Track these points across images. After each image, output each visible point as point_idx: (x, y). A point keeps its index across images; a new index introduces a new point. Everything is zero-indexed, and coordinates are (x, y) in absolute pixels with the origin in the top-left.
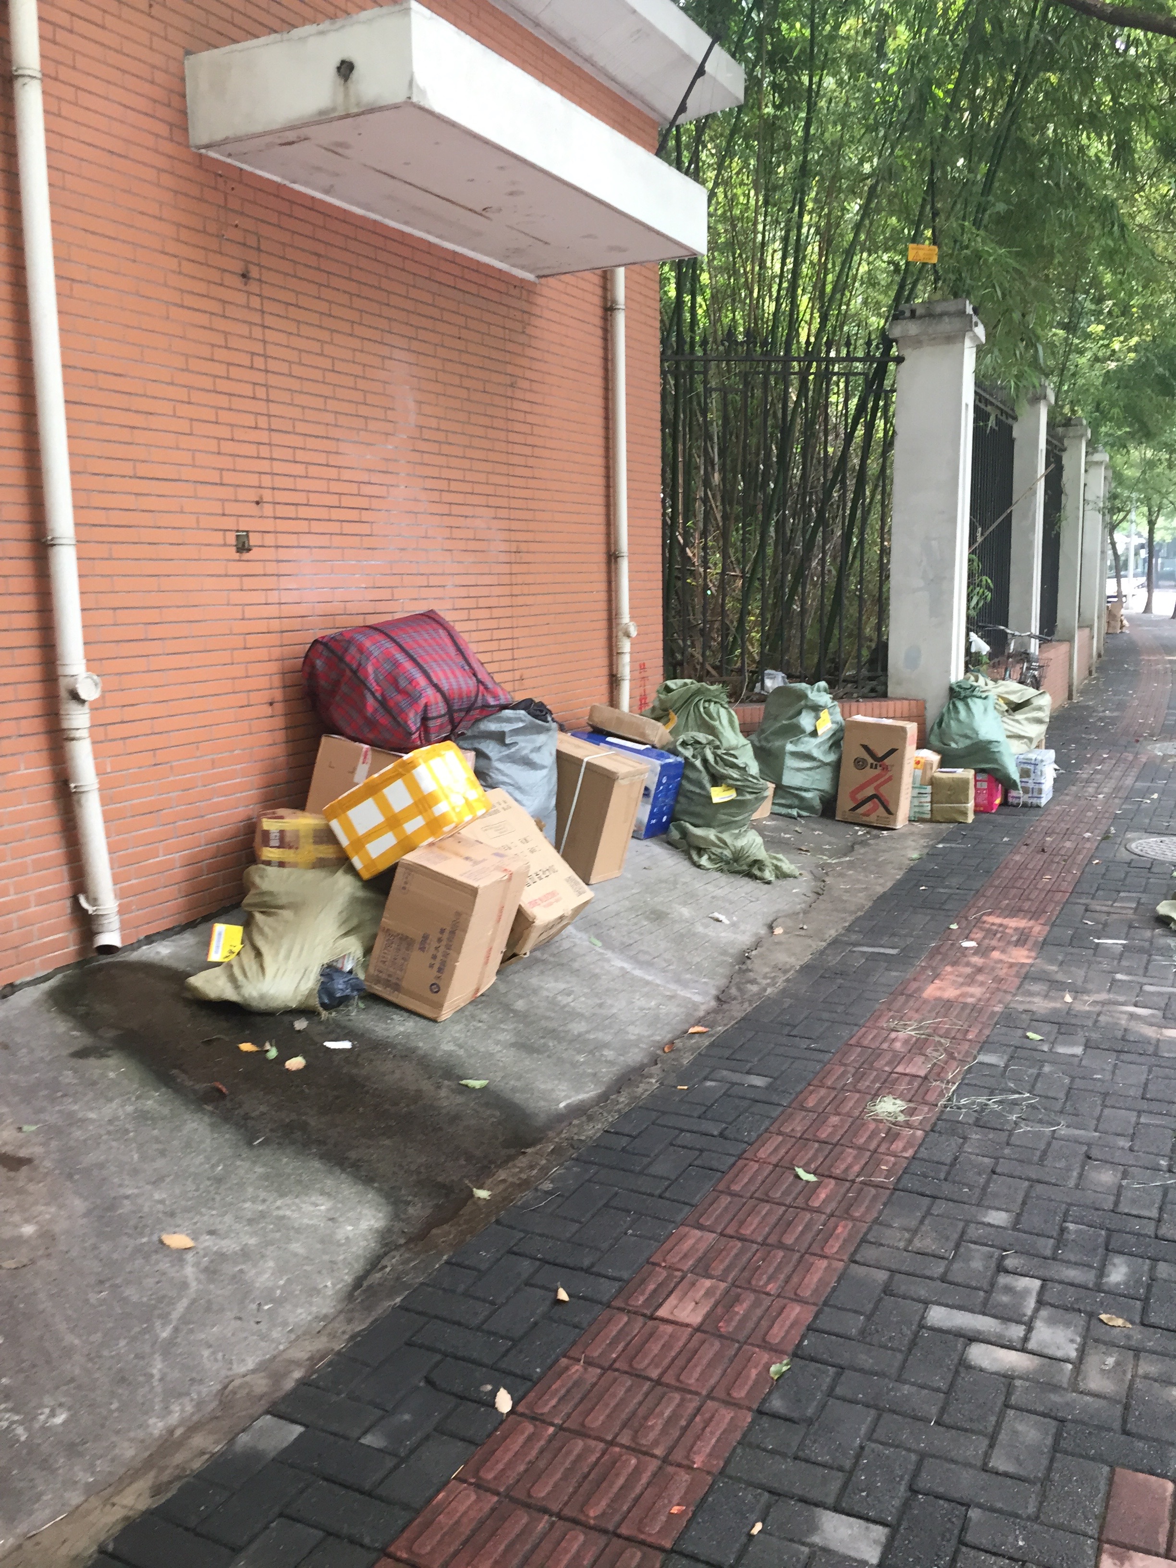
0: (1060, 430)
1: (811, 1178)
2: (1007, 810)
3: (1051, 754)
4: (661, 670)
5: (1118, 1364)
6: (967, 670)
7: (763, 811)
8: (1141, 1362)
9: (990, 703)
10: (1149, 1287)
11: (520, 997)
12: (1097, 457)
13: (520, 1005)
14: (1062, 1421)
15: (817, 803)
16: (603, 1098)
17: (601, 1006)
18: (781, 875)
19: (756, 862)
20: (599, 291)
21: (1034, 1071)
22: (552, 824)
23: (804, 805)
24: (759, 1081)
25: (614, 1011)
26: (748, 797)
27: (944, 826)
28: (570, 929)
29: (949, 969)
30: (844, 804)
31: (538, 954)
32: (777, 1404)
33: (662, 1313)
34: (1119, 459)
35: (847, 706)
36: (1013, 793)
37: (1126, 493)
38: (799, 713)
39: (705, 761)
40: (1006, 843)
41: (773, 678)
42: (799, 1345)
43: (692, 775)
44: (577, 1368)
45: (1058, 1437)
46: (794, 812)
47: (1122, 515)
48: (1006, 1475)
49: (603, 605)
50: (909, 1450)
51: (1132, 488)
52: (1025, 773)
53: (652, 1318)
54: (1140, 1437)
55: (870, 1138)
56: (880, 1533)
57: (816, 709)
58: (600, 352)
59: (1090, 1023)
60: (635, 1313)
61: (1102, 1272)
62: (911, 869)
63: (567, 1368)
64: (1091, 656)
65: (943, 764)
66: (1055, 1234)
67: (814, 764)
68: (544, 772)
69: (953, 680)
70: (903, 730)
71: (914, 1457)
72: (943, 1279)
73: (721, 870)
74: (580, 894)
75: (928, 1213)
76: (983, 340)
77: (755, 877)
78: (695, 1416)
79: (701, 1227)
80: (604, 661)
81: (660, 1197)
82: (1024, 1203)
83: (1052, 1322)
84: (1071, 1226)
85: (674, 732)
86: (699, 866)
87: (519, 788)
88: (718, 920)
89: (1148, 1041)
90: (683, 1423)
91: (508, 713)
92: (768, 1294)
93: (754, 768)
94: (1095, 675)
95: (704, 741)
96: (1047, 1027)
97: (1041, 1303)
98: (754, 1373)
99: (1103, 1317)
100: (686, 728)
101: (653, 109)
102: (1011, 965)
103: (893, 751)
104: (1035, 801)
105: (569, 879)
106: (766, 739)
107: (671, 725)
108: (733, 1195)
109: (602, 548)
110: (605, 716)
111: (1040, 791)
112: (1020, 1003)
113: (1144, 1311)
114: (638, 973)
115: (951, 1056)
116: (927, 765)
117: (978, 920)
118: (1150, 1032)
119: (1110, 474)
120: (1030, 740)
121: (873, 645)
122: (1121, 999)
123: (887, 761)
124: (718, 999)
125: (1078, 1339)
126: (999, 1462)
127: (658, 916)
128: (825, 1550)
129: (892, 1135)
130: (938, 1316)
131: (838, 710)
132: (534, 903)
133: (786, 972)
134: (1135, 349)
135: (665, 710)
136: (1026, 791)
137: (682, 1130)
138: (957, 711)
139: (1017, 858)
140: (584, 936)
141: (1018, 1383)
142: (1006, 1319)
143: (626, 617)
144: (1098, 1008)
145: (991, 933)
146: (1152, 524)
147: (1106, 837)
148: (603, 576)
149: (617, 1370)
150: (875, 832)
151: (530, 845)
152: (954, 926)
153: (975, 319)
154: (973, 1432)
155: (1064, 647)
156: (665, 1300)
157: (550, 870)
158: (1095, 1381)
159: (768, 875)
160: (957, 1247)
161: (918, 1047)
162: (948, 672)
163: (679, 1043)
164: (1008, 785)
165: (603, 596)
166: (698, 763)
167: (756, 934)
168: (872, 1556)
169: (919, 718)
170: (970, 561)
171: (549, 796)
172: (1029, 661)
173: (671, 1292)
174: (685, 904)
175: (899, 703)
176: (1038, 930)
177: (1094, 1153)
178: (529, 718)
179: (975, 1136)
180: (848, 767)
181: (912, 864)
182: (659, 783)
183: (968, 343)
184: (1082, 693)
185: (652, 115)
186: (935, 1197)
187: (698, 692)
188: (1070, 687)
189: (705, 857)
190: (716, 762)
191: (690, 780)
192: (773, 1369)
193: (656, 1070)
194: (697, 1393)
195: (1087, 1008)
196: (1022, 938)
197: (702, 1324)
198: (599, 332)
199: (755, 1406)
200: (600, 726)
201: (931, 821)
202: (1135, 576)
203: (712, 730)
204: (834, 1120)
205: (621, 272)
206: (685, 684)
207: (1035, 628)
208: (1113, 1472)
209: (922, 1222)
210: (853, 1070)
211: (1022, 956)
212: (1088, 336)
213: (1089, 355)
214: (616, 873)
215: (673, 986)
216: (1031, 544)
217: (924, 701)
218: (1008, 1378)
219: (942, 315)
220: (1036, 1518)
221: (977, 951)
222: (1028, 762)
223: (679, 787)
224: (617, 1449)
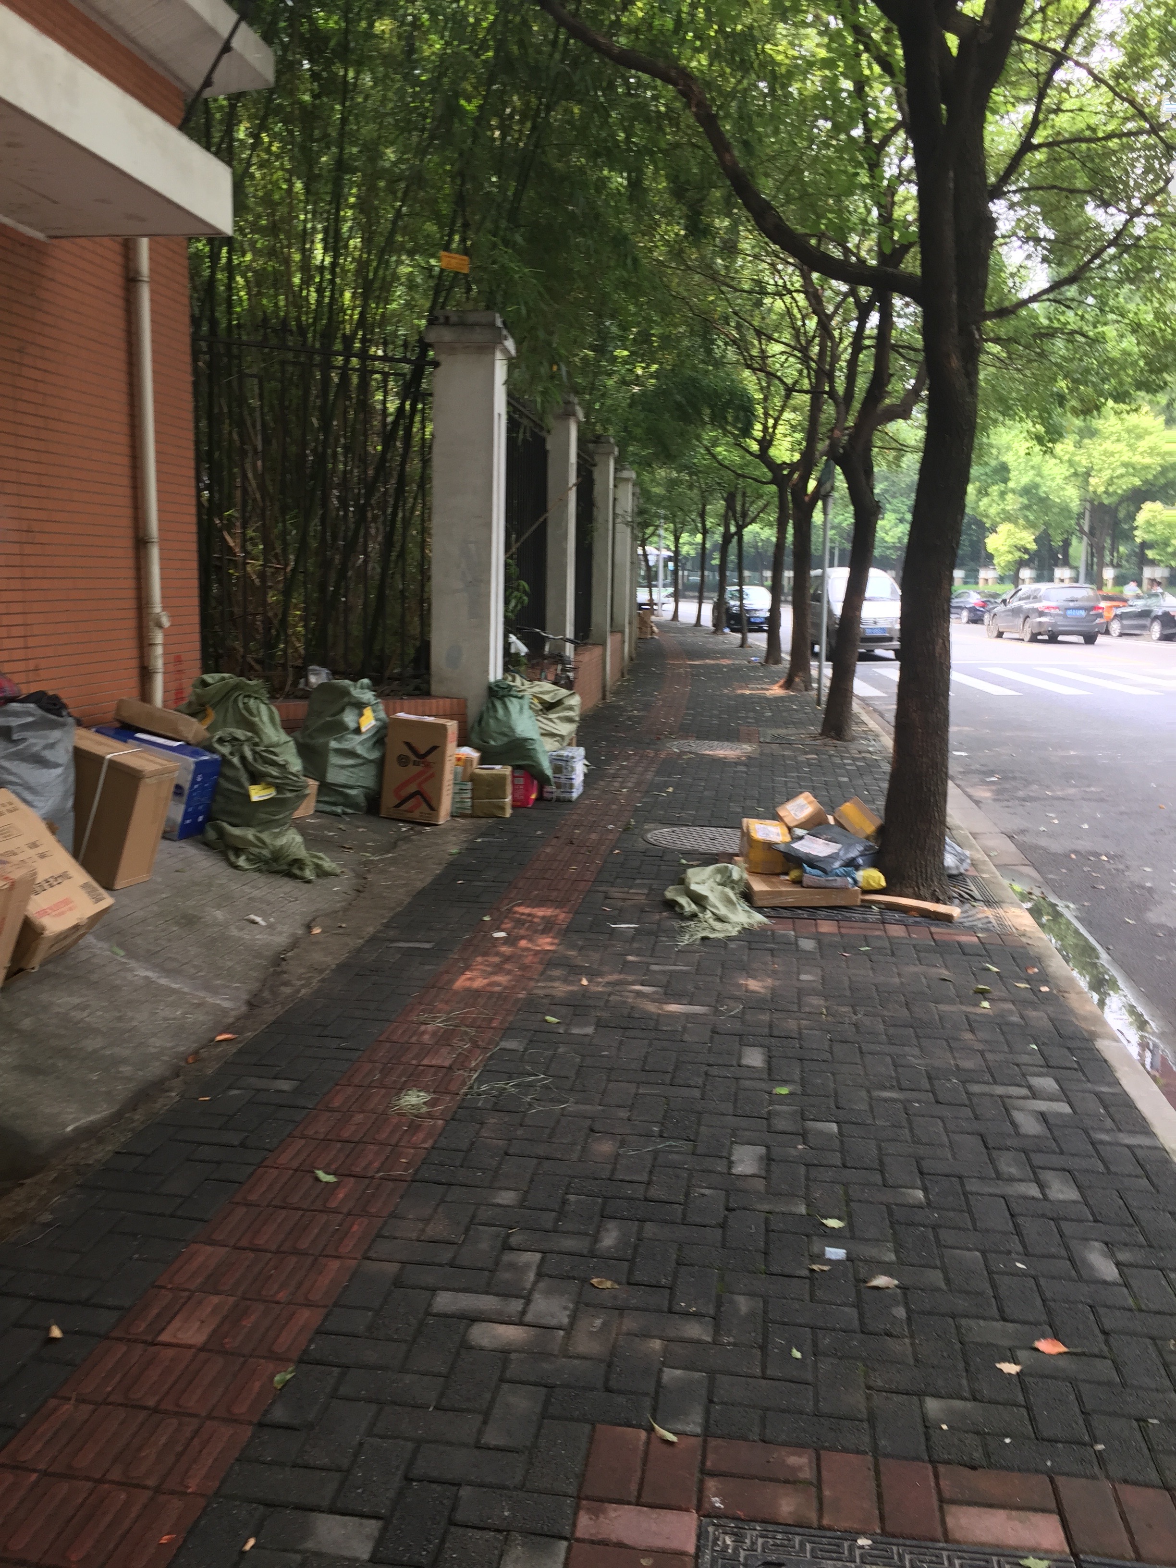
0: (591, 446)
1: (330, 1178)
2: (543, 804)
3: (581, 751)
4: (198, 664)
5: (604, 1324)
6: (506, 670)
7: (306, 809)
8: (625, 1320)
9: (526, 702)
10: (636, 1248)
11: (27, 1015)
12: (626, 474)
13: (26, 1024)
14: (550, 1387)
15: (362, 800)
16: (118, 1116)
17: (120, 1019)
18: (322, 873)
19: (296, 861)
20: (120, 259)
21: (549, 1053)
22: (69, 825)
23: (348, 801)
24: (285, 1085)
25: (135, 1023)
26: (289, 795)
27: (483, 821)
28: (90, 939)
29: (479, 959)
30: (389, 800)
31: (50, 967)
32: (279, 1414)
33: (164, 1337)
34: (646, 476)
35: (391, 702)
36: (548, 789)
37: (654, 509)
38: (342, 710)
39: (243, 759)
40: (539, 837)
41: (317, 674)
42: (305, 1351)
43: (229, 772)
44: (68, 1407)
45: (547, 1404)
46: (339, 810)
47: (651, 529)
48: (497, 1449)
49: (131, 594)
50: (406, 1439)
51: (658, 505)
52: (557, 769)
53: (154, 1344)
54: (620, 1392)
55: (393, 1132)
56: (372, 1527)
57: (360, 706)
58: (122, 324)
59: (602, 1004)
60: (135, 1341)
61: (596, 1239)
62: (451, 864)
63: (55, 1409)
64: (623, 658)
65: (483, 761)
66: (557, 1207)
67: (360, 761)
68: (59, 771)
69: (492, 679)
70: (444, 727)
71: (410, 1445)
72: (452, 1265)
73: (259, 870)
74: (98, 900)
75: (442, 1201)
76: (513, 352)
77: (294, 877)
78: (192, 1438)
79: (212, 1243)
80: (134, 653)
81: (172, 1216)
82: (532, 1181)
83: (549, 1292)
84: (572, 1198)
85: (211, 729)
86: (237, 867)
87: (29, 788)
88: (254, 922)
89: (649, 1016)
90: (179, 1448)
91: (15, 706)
92: (277, 1303)
93: (296, 765)
94: (627, 677)
95: (242, 738)
96: (564, 1010)
97: (540, 1275)
98: (257, 1385)
99: (595, 1281)
100: (225, 724)
101: (178, 78)
102: (537, 953)
103: (434, 748)
104: (566, 795)
105: (85, 886)
106: (310, 736)
107: (208, 721)
108: (249, 1205)
109: (129, 533)
110: (134, 711)
111: (571, 786)
112: (540, 988)
113: (631, 1271)
114: (163, 981)
115: (475, 1045)
116: (468, 761)
117: (509, 910)
118: (652, 1008)
119: (638, 490)
120: (562, 737)
121: (418, 643)
122: (630, 978)
123: (429, 758)
124: (250, 1004)
125: (571, 1306)
126: (492, 1437)
127: (189, 921)
128: (318, 1554)
129: (414, 1127)
130: (445, 1301)
131: (381, 707)
132: (44, 912)
133: (321, 971)
134: (656, 375)
135: (202, 705)
136: (559, 785)
137: (201, 1144)
138: (495, 710)
139: (548, 850)
140: (105, 945)
141: (513, 1356)
142: (506, 1295)
143: (157, 607)
144: (609, 989)
145: (519, 923)
146: (677, 539)
147: (627, 829)
148: (130, 562)
149: (110, 1404)
150: (418, 828)
151: (40, 850)
152: (487, 918)
153: (505, 332)
154: (468, 1411)
155: (597, 651)
156: (169, 1322)
157: (65, 876)
158: (584, 1344)
159: (308, 873)
160: (467, 1230)
161: (444, 1038)
162: (486, 672)
163: (204, 1053)
164: (543, 780)
165: (131, 583)
166: (236, 760)
167: (294, 934)
168: (363, 1550)
169: (460, 716)
170: (507, 565)
171: (65, 798)
172: (563, 664)
173: (176, 1314)
174: (219, 907)
175: (441, 701)
176: (562, 917)
177: (597, 1126)
178: (40, 712)
179: (492, 1120)
180: (392, 765)
181: (451, 858)
182: (194, 782)
183: (499, 355)
184: (616, 693)
185: (177, 84)
186: (450, 1185)
187: (236, 687)
188: (604, 687)
189: (243, 858)
190: (255, 760)
191: (228, 779)
192: (277, 1378)
193: (177, 1082)
194: (195, 1415)
195: (600, 989)
196: (548, 926)
197: (206, 1343)
198: (120, 303)
199: (255, 1421)
200: (127, 721)
201: (471, 816)
202: (665, 586)
203: (252, 727)
204: (359, 1118)
205: (144, 243)
206: (223, 679)
207: (570, 633)
208: (594, 1430)
209: (435, 1211)
210: (379, 1066)
211: (546, 943)
212: (613, 360)
213: (616, 378)
214: (145, 877)
215: (202, 994)
216: (564, 552)
217: (466, 700)
218: (504, 1353)
219: (473, 325)
220: (522, 1487)
221: (505, 941)
222: (560, 758)
223: (216, 786)
224: (106, 1486)
